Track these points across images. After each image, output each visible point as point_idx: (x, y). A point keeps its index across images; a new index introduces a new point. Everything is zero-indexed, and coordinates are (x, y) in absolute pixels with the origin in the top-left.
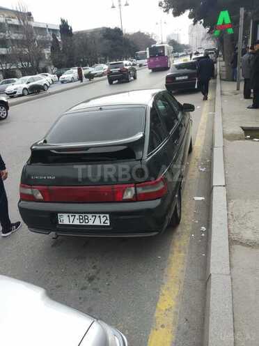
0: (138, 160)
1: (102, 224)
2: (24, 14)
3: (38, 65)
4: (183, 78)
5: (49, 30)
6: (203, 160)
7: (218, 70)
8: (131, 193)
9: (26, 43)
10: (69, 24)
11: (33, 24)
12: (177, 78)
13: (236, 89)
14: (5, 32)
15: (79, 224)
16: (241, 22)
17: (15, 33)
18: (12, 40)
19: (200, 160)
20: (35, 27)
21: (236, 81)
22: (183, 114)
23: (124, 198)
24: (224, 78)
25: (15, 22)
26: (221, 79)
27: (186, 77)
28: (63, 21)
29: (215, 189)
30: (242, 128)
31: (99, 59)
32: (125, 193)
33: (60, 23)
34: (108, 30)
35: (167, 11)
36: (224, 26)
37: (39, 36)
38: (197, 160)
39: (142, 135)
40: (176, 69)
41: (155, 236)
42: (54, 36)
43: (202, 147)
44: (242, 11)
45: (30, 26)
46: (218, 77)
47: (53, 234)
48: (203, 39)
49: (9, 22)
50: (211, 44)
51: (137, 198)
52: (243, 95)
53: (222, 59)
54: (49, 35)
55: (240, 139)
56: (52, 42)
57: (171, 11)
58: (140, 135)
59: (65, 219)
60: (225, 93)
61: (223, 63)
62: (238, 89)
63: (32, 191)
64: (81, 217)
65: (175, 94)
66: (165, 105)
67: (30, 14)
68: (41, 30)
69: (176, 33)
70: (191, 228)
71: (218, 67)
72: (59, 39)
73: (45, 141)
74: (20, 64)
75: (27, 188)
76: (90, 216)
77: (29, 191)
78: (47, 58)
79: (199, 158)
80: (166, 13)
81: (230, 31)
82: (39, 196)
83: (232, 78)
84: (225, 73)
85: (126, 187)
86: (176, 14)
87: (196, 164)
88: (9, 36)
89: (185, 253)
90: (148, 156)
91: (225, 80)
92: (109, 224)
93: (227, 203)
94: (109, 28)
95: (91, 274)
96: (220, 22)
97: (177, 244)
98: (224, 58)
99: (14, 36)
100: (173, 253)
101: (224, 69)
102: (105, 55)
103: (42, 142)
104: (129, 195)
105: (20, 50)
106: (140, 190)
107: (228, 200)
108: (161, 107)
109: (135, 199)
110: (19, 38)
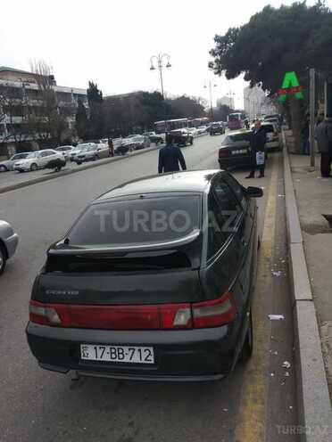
0: (195, 269)
1: (143, 361)
2: (45, 77)
3: (59, 136)
4: (241, 151)
5: (75, 95)
6: (277, 260)
7: (284, 141)
8: (186, 318)
9: (46, 110)
10: (98, 88)
11: (56, 89)
12: (233, 152)
13: (309, 165)
14: (21, 98)
15: (110, 360)
16: (312, 85)
17: (34, 99)
18: (29, 107)
19: (272, 260)
20: (57, 92)
21: (309, 155)
22: (247, 200)
23: (175, 323)
24: (293, 150)
25: (35, 86)
26: (289, 153)
27: (245, 151)
28: (91, 85)
29: (299, 304)
30: (325, 216)
31: (134, 128)
32: (177, 317)
33: (88, 87)
34: (145, 94)
35: (219, 73)
36: (290, 90)
37: (61, 102)
38: (268, 260)
39: (198, 234)
40: (231, 141)
41: (221, 380)
42: (80, 102)
43: (273, 241)
44: (312, 72)
45: (52, 91)
46: (285, 149)
47: (72, 373)
48: (262, 104)
49: (27, 87)
50: (272, 110)
51: (193, 324)
52: (320, 172)
53: (287, 127)
54: (74, 101)
55: (324, 232)
56: (78, 109)
57: (224, 72)
58: (195, 234)
59: (90, 353)
60: (296, 170)
61: (290, 132)
62: (313, 164)
63: (46, 311)
64: (113, 351)
65: (231, 171)
66: (222, 187)
67: (52, 77)
68: (65, 95)
69: (229, 96)
70: (268, 363)
71: (283, 137)
72: (86, 105)
73: (67, 241)
74: (37, 135)
75: (39, 306)
76: (126, 349)
77: (41, 311)
78: (70, 128)
79: (271, 256)
80: (217, 75)
81: (299, 95)
82: (56, 318)
83: (302, 150)
84: (293, 145)
85: (178, 308)
86: (230, 76)
87: (268, 266)
88: (26, 103)
89: (263, 403)
90: (208, 264)
91: (293, 154)
92: (152, 362)
93: (319, 327)
94: (147, 93)
95: (126, 436)
96: (286, 85)
97: (250, 388)
98: (290, 126)
99: (32, 102)
100: (245, 404)
101: (292, 139)
102: (142, 124)
103: (62, 242)
104: (182, 318)
105: (38, 118)
106: (198, 313)
107: (320, 322)
108: (219, 190)
109: (190, 325)
110: (38, 104)
